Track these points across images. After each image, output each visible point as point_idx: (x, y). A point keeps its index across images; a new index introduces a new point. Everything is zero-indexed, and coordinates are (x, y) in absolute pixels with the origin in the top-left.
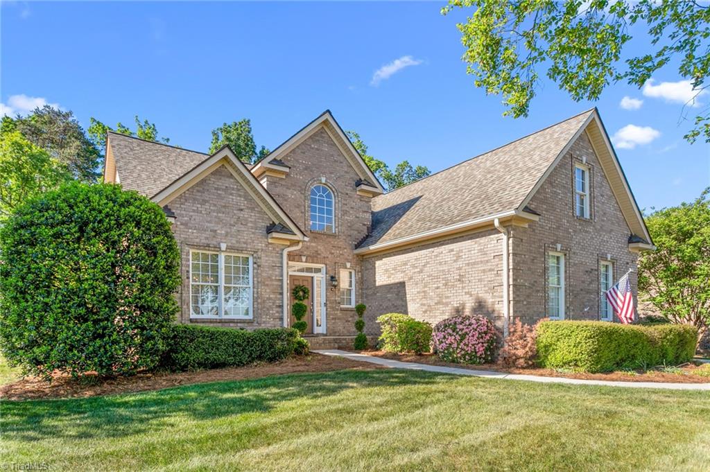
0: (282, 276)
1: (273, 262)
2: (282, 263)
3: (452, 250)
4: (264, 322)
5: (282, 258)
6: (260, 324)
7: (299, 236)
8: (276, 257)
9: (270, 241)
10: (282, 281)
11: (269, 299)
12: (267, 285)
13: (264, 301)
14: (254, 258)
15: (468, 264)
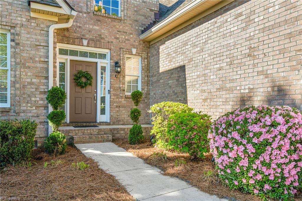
0: (47, 57)
1: (38, 40)
2: (47, 41)
3: (240, 15)
4: (24, 111)
5: (48, 36)
6: (18, 114)
7: (65, 10)
8: (41, 35)
9: (33, 15)
10: (47, 62)
11: (31, 83)
12: (29, 67)
13: (24, 87)
14: (12, 34)
15: (263, 30)
